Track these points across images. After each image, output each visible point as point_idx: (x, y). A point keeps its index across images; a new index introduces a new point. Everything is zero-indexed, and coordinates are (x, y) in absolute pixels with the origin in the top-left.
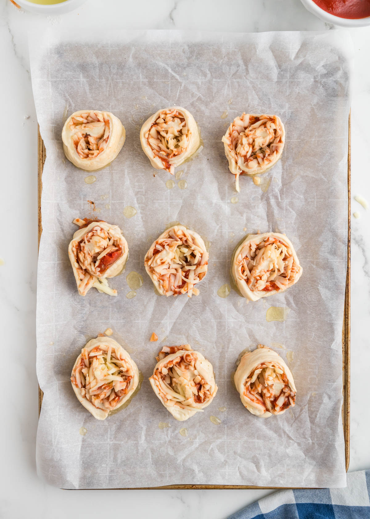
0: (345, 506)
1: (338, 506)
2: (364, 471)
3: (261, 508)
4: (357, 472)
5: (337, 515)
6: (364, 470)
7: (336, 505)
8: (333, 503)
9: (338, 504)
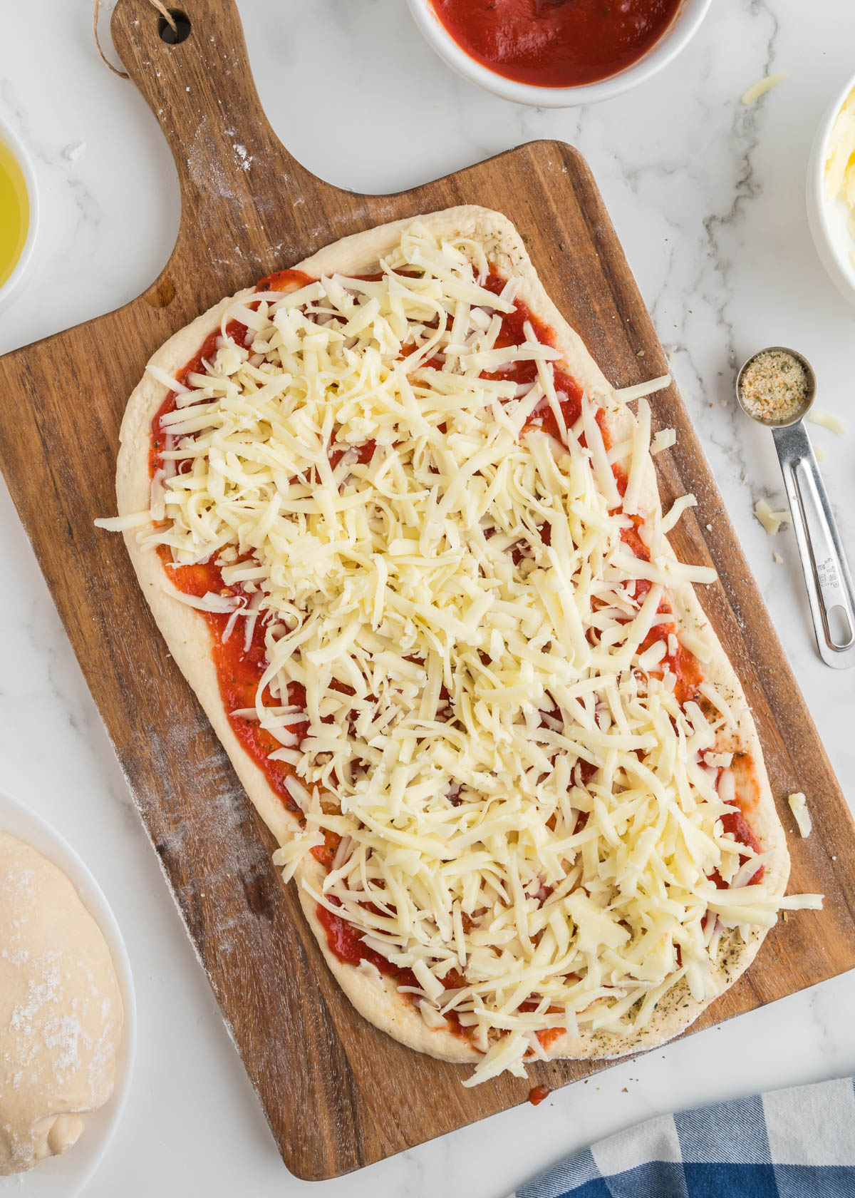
0: (804, 1167)
1: (787, 1168)
2: (851, 1079)
3: (596, 1160)
4: (833, 1081)
5: (784, 1191)
6: (848, 1076)
7: (781, 1166)
8: (775, 1161)
9: (787, 1162)
